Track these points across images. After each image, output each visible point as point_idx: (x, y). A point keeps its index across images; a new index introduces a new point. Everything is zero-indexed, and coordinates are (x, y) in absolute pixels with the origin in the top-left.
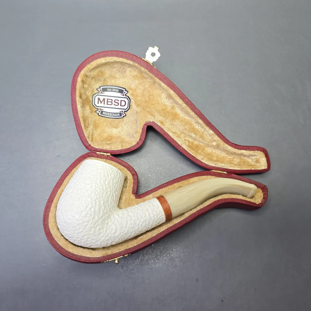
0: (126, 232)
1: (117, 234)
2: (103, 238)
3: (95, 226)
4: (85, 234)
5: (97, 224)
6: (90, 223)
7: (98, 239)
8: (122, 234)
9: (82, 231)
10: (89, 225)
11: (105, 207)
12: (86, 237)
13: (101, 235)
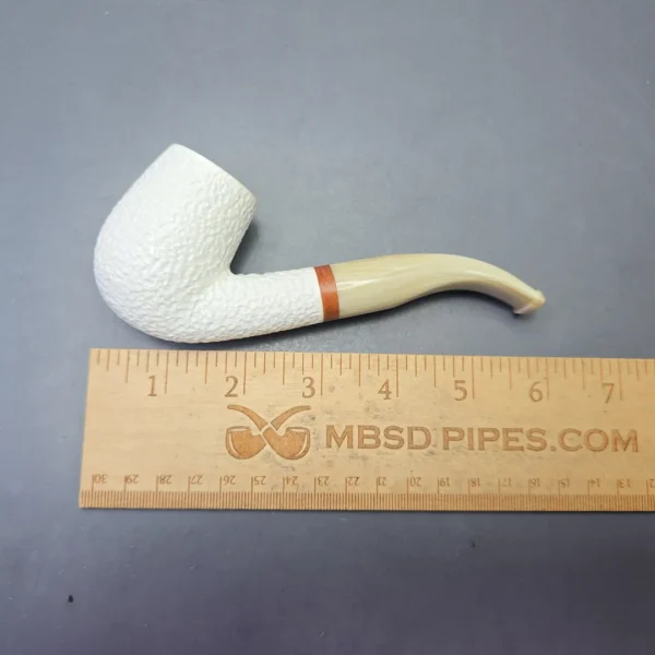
0: (231, 327)
1: (212, 328)
2: (183, 329)
3: (168, 303)
4: (145, 312)
5: (173, 299)
6: (158, 294)
7: (172, 327)
8: (223, 329)
9: (140, 307)
10: (155, 299)
11: (197, 267)
12: (147, 318)
13: (180, 322)
